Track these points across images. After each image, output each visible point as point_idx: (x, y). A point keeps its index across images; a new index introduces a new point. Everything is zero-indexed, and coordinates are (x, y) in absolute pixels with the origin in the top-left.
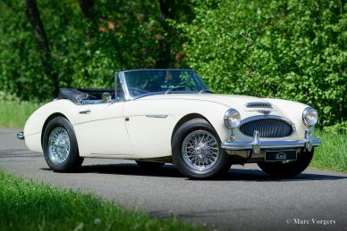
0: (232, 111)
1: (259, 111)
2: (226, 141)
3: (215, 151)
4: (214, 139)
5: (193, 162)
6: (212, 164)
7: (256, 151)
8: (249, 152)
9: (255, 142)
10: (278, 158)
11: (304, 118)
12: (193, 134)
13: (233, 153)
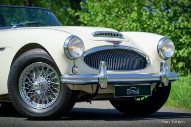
0: (73, 38)
1: (108, 41)
2: (67, 73)
3: (56, 86)
4: (55, 72)
5: (32, 99)
6: (53, 102)
7: (102, 85)
8: (95, 86)
9: (102, 75)
10: (129, 93)
11: (159, 50)
12: (31, 66)
13: (76, 88)
